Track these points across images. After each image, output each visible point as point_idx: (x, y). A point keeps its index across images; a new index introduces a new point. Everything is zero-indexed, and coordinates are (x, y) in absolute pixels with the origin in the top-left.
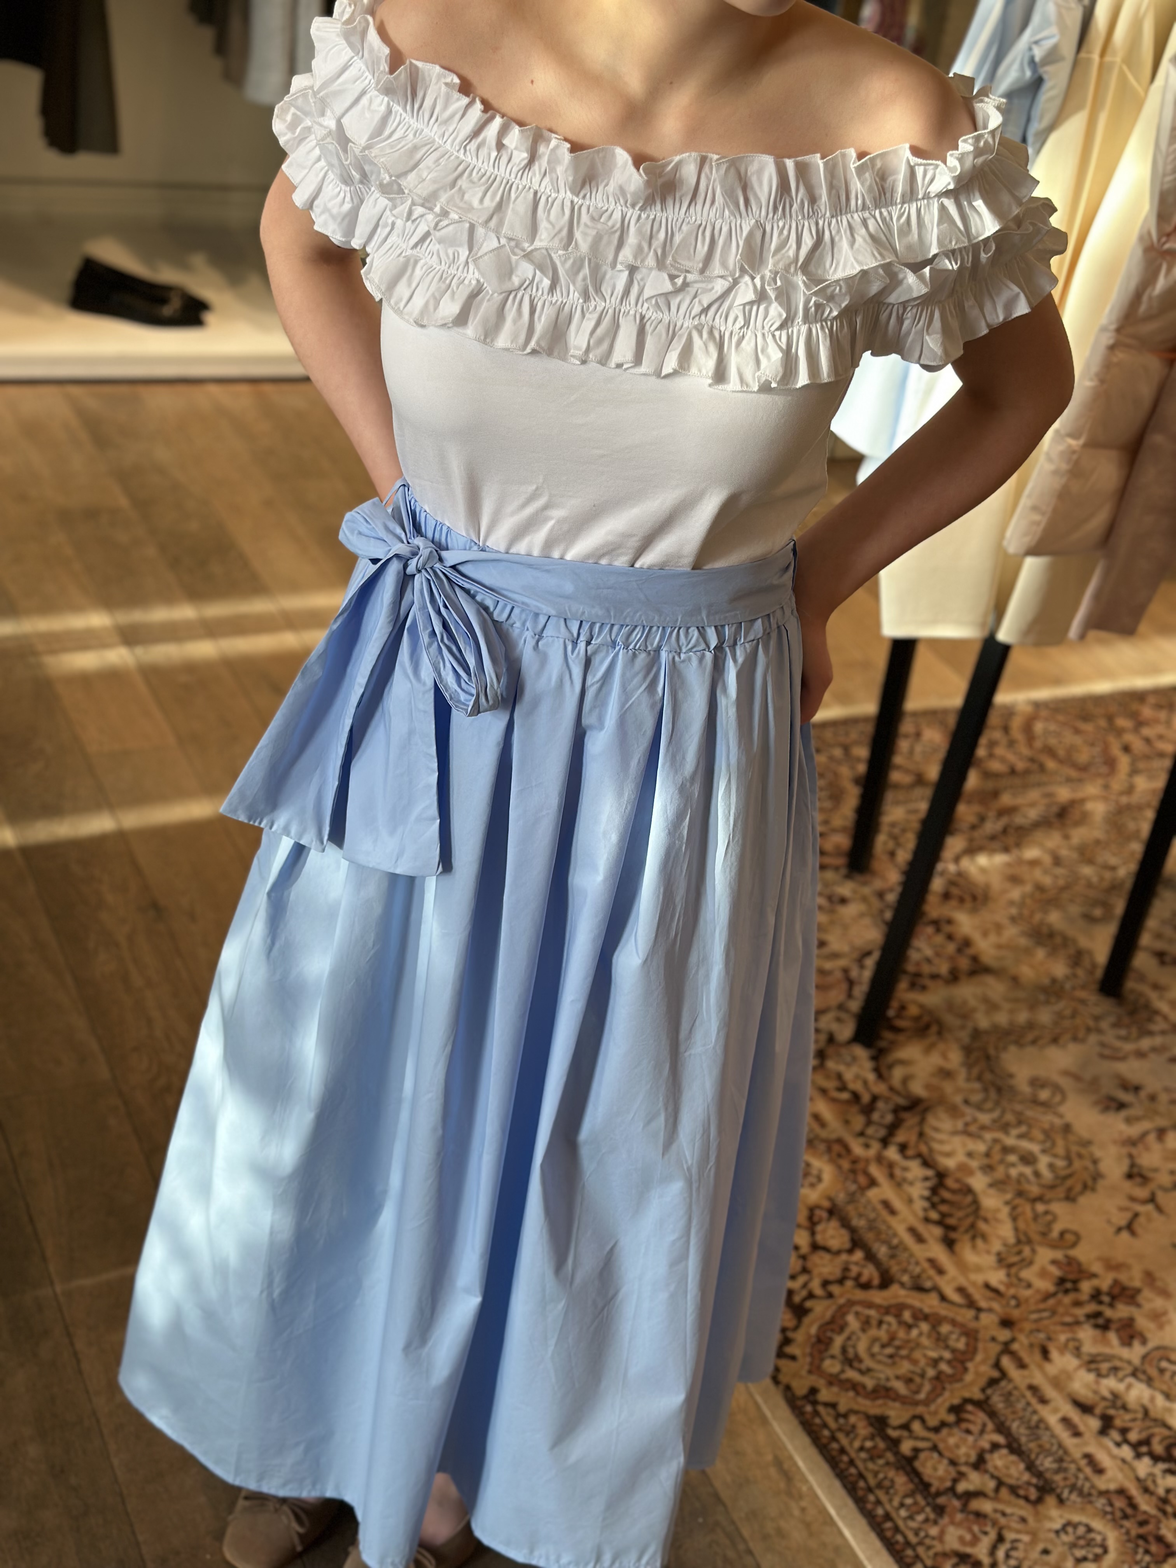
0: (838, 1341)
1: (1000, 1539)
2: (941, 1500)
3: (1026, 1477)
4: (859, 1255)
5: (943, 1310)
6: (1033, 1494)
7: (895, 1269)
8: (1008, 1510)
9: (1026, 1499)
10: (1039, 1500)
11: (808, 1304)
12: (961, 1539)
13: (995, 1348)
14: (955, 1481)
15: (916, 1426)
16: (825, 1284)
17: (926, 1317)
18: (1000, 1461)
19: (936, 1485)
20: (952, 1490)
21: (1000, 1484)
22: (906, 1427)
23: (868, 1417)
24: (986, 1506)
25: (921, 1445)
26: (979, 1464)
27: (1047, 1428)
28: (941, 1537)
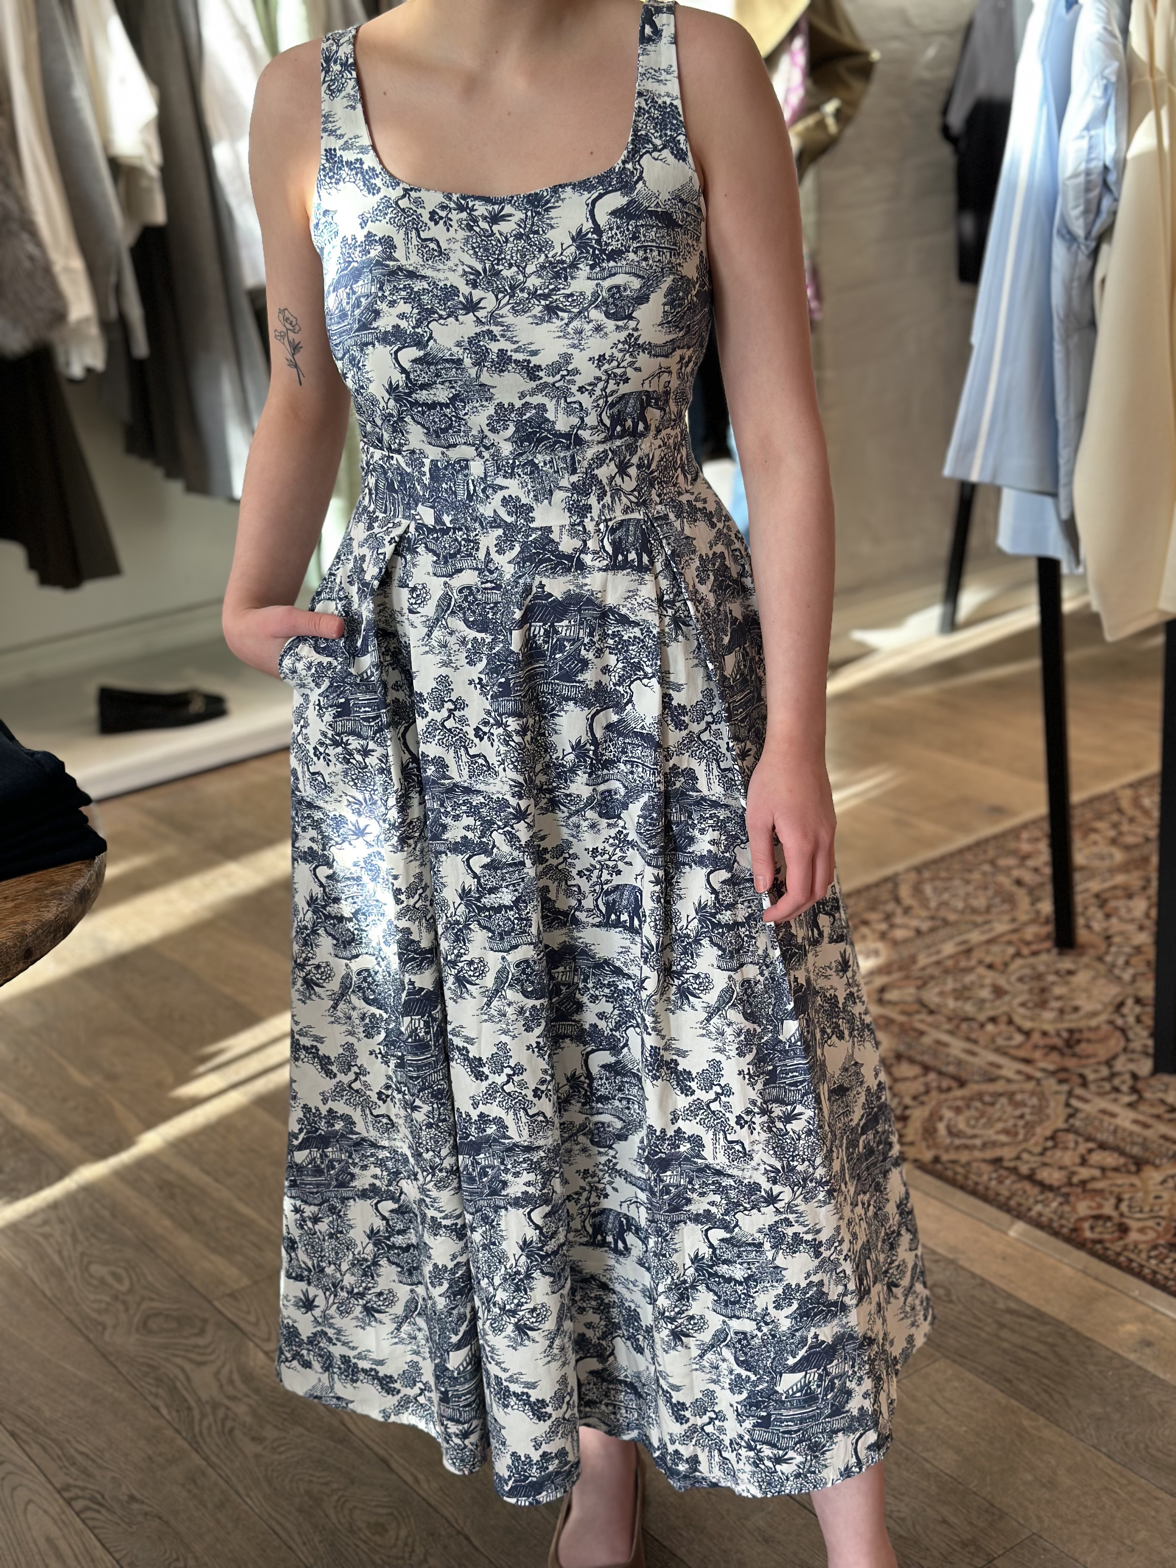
0: (941, 1127)
1: (1119, 1200)
2: (1065, 1190)
3: (1122, 1160)
4: (932, 1076)
5: (1013, 1087)
6: (1133, 1168)
7: (964, 1075)
8: (1119, 1182)
9: (1129, 1172)
10: (1138, 1171)
11: (908, 1112)
12: (1090, 1208)
13: (1062, 1098)
14: (1070, 1178)
15: (1025, 1156)
16: (915, 1098)
17: (1001, 1095)
18: (1097, 1157)
19: (1056, 1184)
20: (1070, 1184)
21: (1103, 1170)
22: (1018, 1158)
23: (984, 1161)
24: (1099, 1185)
25: (1033, 1165)
26: (1084, 1162)
27: (1124, 1130)
28: (1074, 1210)
